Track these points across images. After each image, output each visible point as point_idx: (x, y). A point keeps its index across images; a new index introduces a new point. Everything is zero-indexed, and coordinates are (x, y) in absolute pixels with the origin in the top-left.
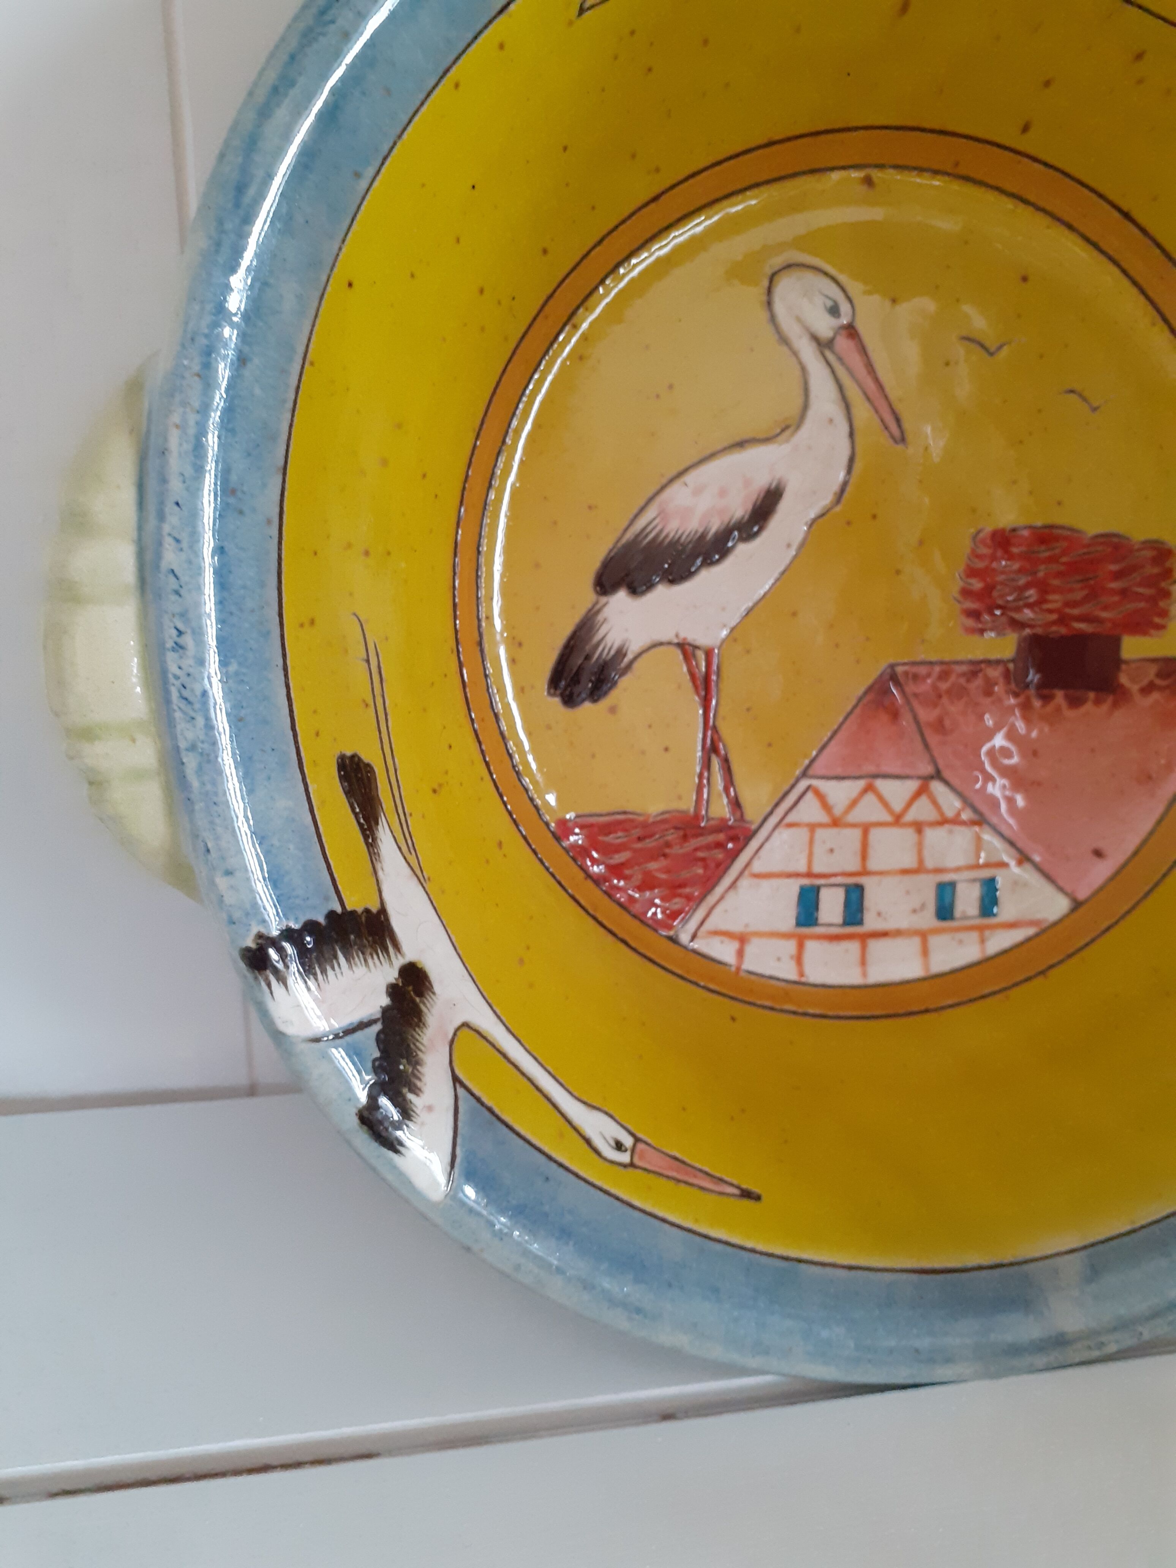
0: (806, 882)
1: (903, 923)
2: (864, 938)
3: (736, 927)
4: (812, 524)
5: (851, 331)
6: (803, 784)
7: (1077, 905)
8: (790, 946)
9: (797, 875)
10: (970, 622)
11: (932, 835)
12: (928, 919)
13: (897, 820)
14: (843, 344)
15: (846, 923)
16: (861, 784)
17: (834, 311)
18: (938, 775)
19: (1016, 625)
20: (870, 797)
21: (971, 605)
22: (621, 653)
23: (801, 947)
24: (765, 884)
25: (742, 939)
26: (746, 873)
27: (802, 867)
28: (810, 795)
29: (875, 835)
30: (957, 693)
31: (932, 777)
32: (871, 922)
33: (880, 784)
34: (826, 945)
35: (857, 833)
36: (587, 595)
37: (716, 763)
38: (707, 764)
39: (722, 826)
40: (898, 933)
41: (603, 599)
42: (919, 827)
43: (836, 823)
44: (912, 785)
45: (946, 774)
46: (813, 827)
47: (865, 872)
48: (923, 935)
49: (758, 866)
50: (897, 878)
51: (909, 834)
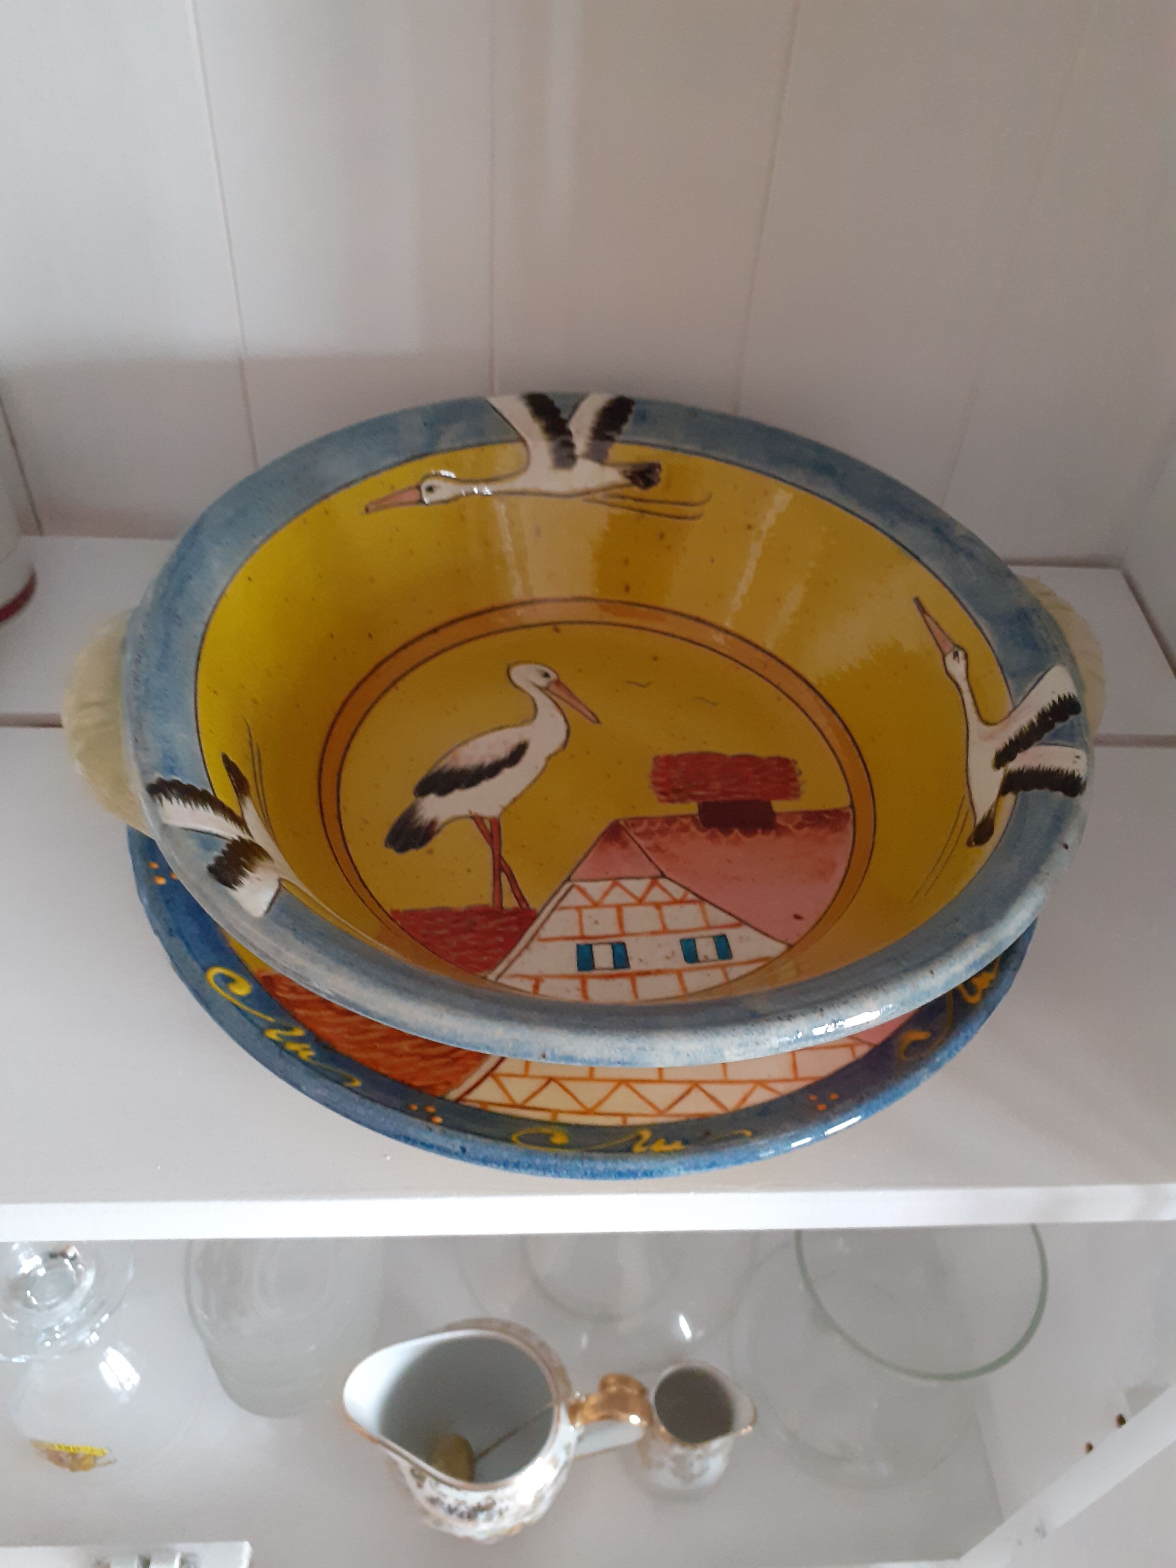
0: (580, 942)
1: (661, 965)
2: (633, 977)
3: (534, 972)
4: (549, 758)
5: (558, 683)
6: (568, 885)
7: (790, 947)
8: (577, 983)
9: (573, 938)
10: (663, 797)
11: (667, 910)
12: (679, 962)
13: (641, 901)
14: (553, 688)
15: (616, 966)
16: (609, 883)
17: (546, 675)
18: (663, 876)
19: (694, 798)
20: (617, 890)
21: (659, 789)
22: (433, 823)
23: (584, 983)
24: (550, 945)
25: (537, 981)
26: (536, 939)
27: (576, 933)
28: (574, 891)
29: (627, 911)
30: (662, 832)
31: (660, 877)
32: (635, 965)
33: (624, 882)
34: (603, 982)
35: (613, 912)
36: (411, 798)
37: (504, 877)
38: (497, 879)
39: (514, 912)
40: (659, 972)
41: (420, 799)
42: (658, 906)
43: (596, 905)
44: (646, 883)
45: (668, 874)
46: (579, 909)
47: (624, 934)
48: (679, 973)
49: (543, 934)
50: (650, 938)
51: (652, 911)
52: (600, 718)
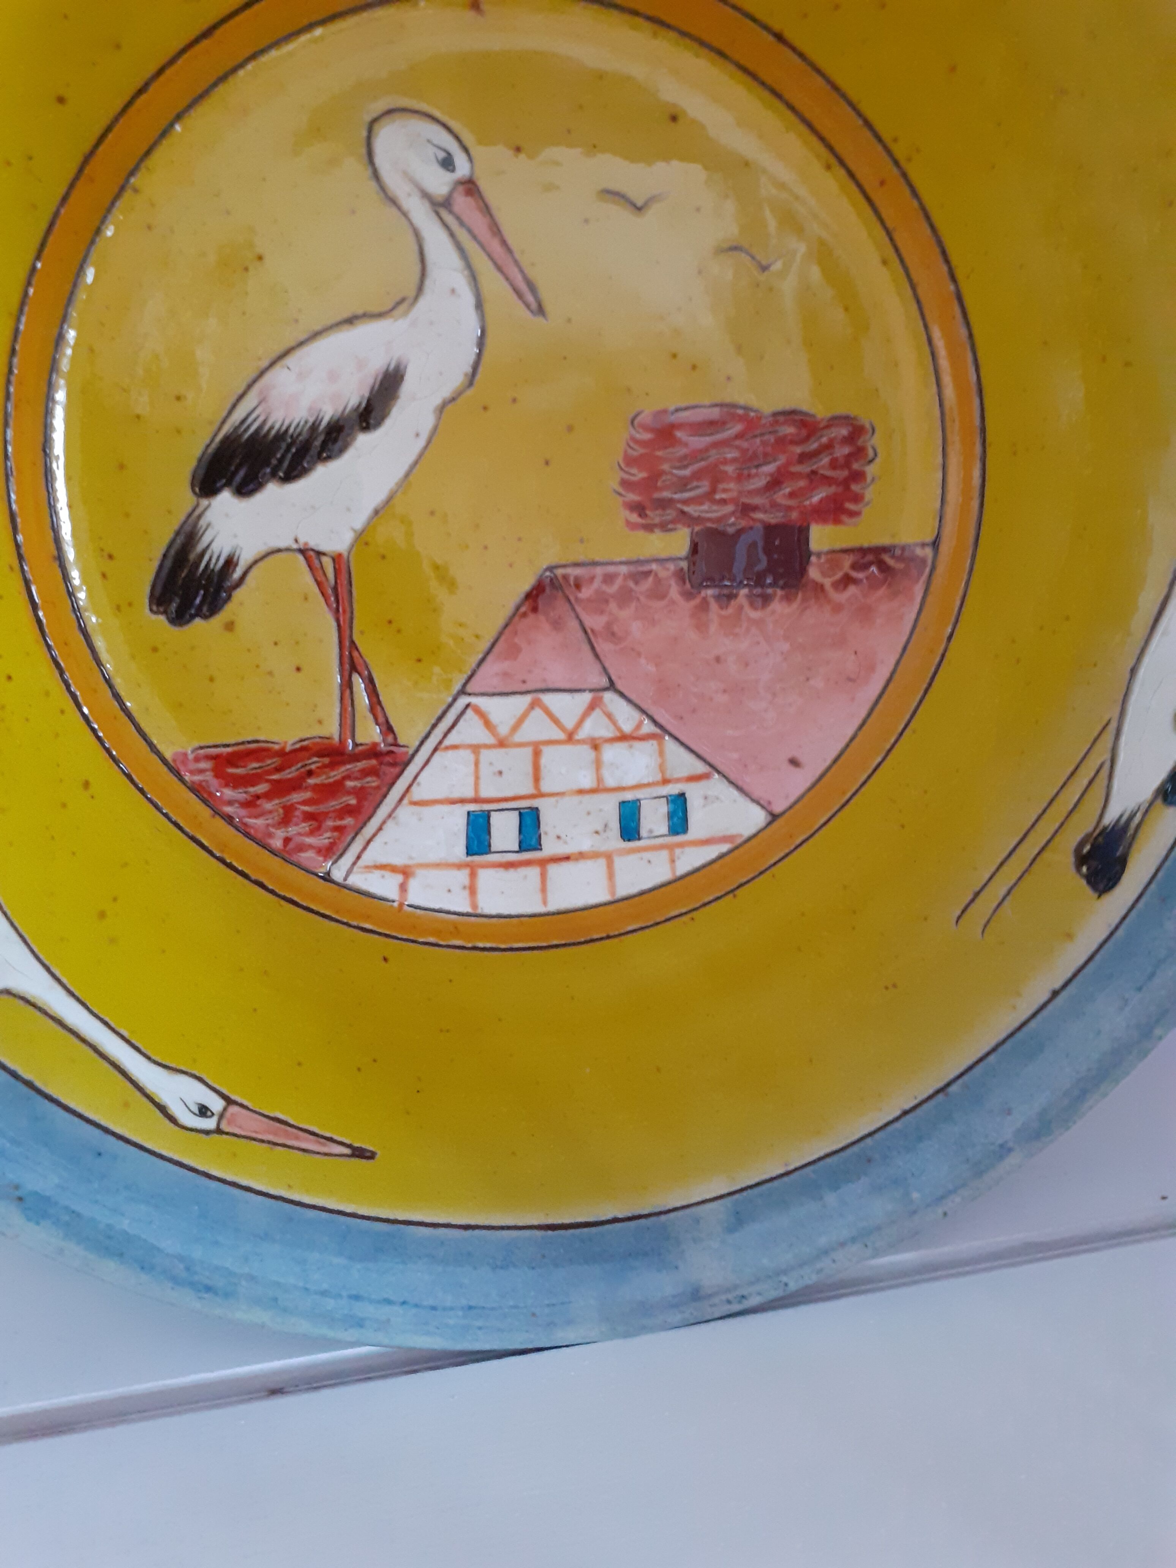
0: (472, 807)
1: (586, 845)
2: (543, 863)
3: (398, 861)
4: (441, 410)
5: (470, 186)
6: (463, 701)
7: (774, 817)
8: (463, 876)
9: (463, 801)
10: (634, 518)
11: (610, 753)
12: (613, 841)
13: (570, 738)
14: (462, 202)
15: (522, 848)
16: (527, 699)
17: (447, 163)
18: (612, 686)
19: (685, 521)
20: (537, 712)
21: (633, 497)
22: (230, 563)
23: (473, 875)
24: (427, 812)
25: (406, 872)
26: (405, 801)
27: (468, 792)
28: (469, 712)
29: (549, 755)
30: (625, 597)
31: (605, 689)
32: (550, 848)
33: (548, 699)
34: (501, 873)
35: (528, 751)
36: (186, 498)
37: (359, 684)
38: (347, 685)
39: (373, 752)
40: (581, 856)
41: (204, 502)
42: (595, 745)
43: (502, 744)
44: (586, 698)
45: (619, 685)
46: (476, 749)
47: (539, 794)
48: (609, 857)
49: (417, 793)
50: (577, 799)
51: (586, 752)
52: (548, 307)
